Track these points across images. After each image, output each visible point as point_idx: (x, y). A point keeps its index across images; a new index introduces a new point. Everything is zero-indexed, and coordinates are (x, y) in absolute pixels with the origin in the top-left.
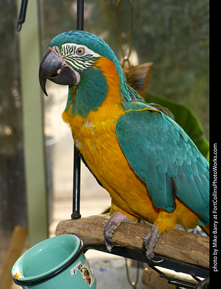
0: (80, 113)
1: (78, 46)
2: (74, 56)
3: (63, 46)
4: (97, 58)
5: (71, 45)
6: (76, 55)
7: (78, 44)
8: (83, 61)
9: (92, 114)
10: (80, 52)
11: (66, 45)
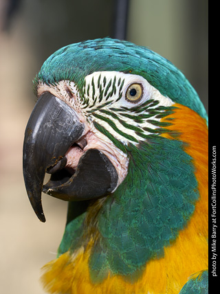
0: (119, 267)
1: (129, 79)
2: (117, 105)
3: (88, 79)
4: (169, 110)
5: (110, 75)
6: (124, 103)
7: (127, 72)
8: (138, 120)
9: (153, 268)
10: (133, 92)
11: (96, 75)
